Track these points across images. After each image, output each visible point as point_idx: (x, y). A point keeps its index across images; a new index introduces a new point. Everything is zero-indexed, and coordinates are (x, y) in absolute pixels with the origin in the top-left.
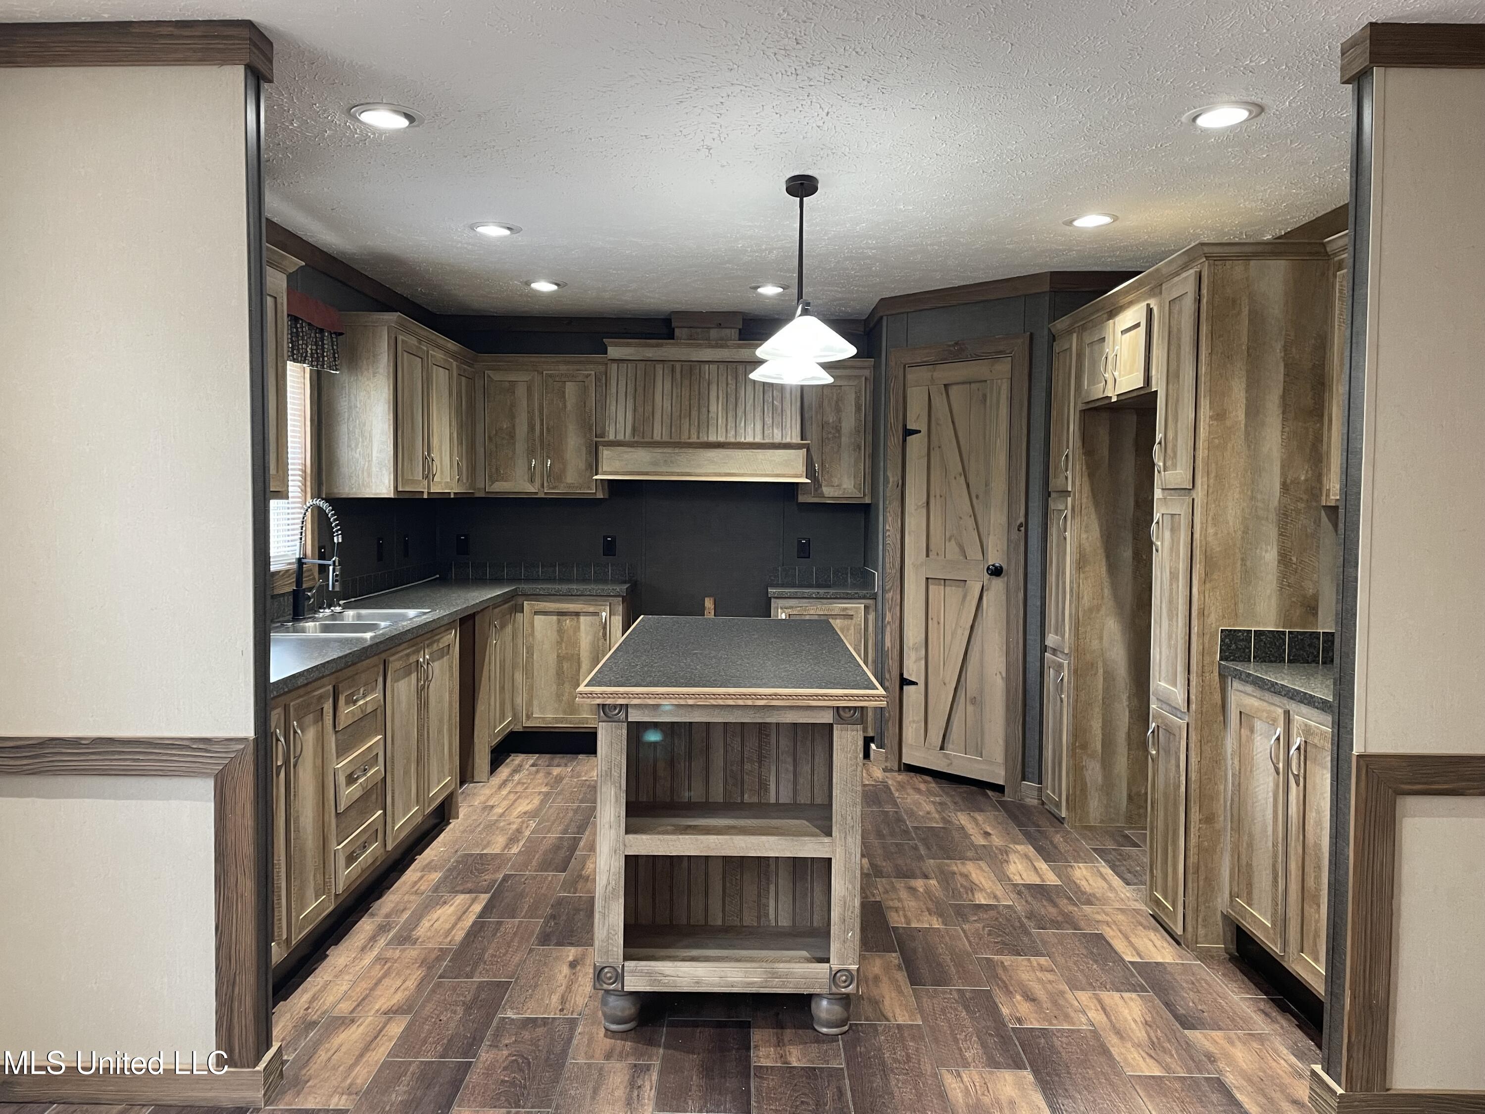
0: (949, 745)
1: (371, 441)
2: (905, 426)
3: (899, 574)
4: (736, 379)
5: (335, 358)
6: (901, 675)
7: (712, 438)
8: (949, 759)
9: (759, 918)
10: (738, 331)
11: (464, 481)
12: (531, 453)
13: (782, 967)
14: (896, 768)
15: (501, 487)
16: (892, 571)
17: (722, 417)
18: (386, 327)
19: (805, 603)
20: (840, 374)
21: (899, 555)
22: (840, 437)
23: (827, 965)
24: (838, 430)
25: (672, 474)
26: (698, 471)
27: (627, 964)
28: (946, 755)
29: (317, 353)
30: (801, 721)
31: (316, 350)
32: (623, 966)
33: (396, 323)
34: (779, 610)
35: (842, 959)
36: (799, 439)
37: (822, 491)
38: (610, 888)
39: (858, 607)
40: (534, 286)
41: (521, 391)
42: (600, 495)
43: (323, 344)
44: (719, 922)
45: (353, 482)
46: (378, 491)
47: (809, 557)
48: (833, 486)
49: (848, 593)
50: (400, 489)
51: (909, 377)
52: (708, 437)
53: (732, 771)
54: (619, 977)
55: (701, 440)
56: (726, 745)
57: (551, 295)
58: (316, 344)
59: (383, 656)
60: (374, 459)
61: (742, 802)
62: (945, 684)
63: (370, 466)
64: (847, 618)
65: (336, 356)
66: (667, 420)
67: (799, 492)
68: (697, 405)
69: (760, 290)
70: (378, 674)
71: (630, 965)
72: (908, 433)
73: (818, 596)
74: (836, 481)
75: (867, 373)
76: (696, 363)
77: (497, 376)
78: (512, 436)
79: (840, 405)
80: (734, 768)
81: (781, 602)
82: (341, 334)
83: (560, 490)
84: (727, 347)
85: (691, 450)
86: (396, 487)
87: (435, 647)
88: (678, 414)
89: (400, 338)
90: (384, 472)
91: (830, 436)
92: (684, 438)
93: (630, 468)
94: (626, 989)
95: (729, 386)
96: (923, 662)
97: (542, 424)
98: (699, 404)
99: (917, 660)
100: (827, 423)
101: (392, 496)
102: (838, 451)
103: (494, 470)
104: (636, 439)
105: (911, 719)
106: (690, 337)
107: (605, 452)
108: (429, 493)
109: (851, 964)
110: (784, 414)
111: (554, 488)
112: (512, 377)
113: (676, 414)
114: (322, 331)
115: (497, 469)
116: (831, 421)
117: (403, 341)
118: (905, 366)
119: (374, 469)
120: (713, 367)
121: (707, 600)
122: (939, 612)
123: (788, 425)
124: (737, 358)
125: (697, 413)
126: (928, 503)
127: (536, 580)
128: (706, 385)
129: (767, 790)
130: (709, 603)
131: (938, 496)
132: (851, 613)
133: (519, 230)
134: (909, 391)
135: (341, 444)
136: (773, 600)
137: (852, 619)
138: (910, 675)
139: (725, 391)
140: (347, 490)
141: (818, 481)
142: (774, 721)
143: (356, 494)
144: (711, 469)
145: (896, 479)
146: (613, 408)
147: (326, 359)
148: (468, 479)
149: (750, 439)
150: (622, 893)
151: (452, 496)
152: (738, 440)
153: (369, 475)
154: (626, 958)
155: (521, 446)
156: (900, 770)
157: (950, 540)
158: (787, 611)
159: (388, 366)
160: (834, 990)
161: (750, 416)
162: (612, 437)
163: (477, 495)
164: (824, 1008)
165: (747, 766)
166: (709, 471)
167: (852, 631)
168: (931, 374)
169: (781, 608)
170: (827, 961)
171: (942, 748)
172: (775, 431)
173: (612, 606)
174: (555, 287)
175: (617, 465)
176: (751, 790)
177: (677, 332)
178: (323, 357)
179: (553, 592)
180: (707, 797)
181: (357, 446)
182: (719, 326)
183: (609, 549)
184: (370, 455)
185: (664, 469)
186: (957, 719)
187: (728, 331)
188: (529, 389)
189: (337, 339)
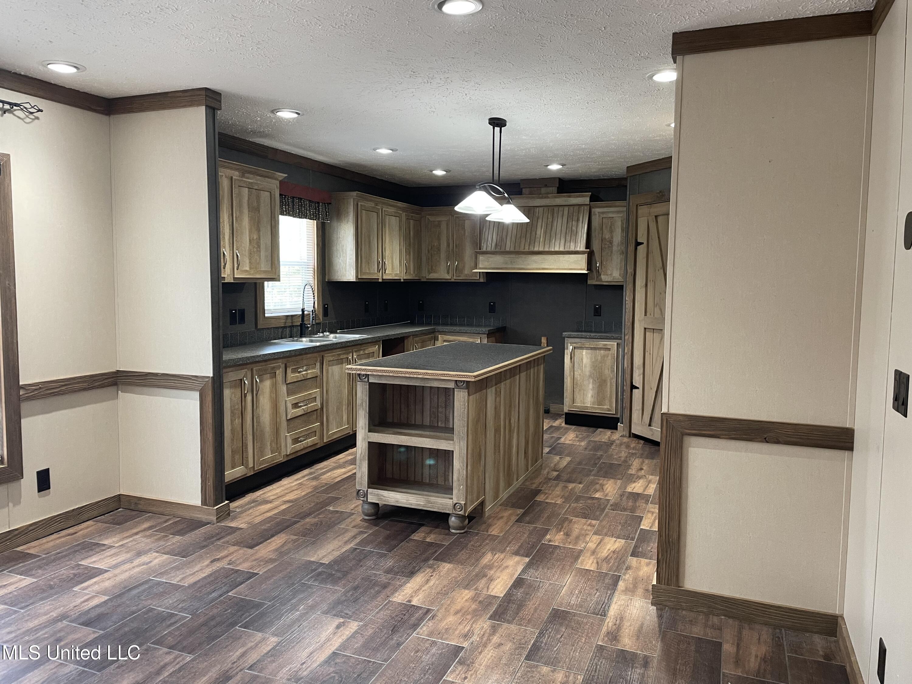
0: (653, 424)
1: (346, 254)
2: (636, 240)
3: (631, 326)
4: (553, 215)
5: (326, 215)
6: (632, 383)
7: (536, 249)
8: (652, 431)
9: (445, 481)
10: (556, 188)
11: (412, 273)
12: (448, 258)
13: (433, 499)
14: (628, 435)
15: (434, 276)
16: (629, 324)
17: (543, 237)
18: (352, 199)
19: (584, 341)
20: (614, 210)
21: (631, 315)
22: (612, 247)
23: (451, 500)
24: (611, 243)
25: (514, 269)
26: (529, 267)
27: (369, 490)
28: (651, 430)
29: (316, 213)
30: (440, 386)
31: (315, 212)
32: (367, 490)
33: (356, 196)
34: (569, 344)
35: (458, 498)
36: (584, 248)
37: (601, 278)
38: (362, 455)
39: (613, 344)
40: (434, 172)
41: (444, 226)
42: (482, 280)
43: (319, 209)
44: (428, 481)
45: (339, 274)
46: (349, 278)
47: (600, 316)
48: (607, 275)
49: (608, 336)
50: (359, 277)
51: (640, 212)
52: (534, 248)
53: (433, 411)
54: (366, 495)
55: (531, 250)
56: (431, 398)
57: (443, 176)
58: (315, 209)
59: (322, 353)
60: (348, 262)
61: (438, 426)
62: (651, 389)
63: (346, 266)
64: (607, 350)
65: (328, 214)
66: (513, 239)
67: (588, 278)
68: (530, 231)
69: (549, 167)
70: (316, 361)
71: (370, 490)
72: (638, 244)
73: (590, 337)
74: (609, 272)
75: (625, 209)
76: (532, 207)
77: (432, 218)
78: (439, 250)
79: (613, 228)
80: (434, 410)
81: (571, 340)
82: (330, 204)
83: (462, 278)
84: (548, 197)
85: (524, 256)
86: (357, 277)
87: (362, 352)
88: (520, 236)
89: (359, 204)
90: (352, 269)
91: (607, 246)
92: (522, 249)
93: (493, 266)
94: (369, 500)
95: (549, 219)
96: (642, 376)
97: (453, 243)
98: (531, 230)
99: (639, 375)
100: (605, 239)
101: (355, 280)
102: (611, 255)
103: (430, 267)
104: (497, 250)
105: (636, 409)
106: (531, 193)
107: (481, 258)
108: (383, 279)
109: (462, 501)
110: (577, 234)
111: (458, 277)
112: (439, 219)
113: (519, 236)
114: (318, 203)
115: (432, 267)
116: (607, 237)
117: (361, 205)
118: (637, 206)
119: (348, 268)
120: (541, 209)
121: (543, 338)
122: (650, 347)
123: (579, 241)
124: (554, 204)
125: (529, 235)
126: (646, 285)
127: (456, 325)
128: (536, 219)
129: (448, 421)
130: (544, 340)
131: (651, 281)
132: (609, 347)
133: (396, 150)
134: (639, 220)
135: (334, 256)
136: (566, 339)
137: (610, 350)
138: (636, 383)
139: (546, 223)
140: (336, 278)
141: (599, 272)
142: (429, 385)
143: (340, 279)
144: (535, 266)
145: (631, 270)
146: (487, 233)
147: (321, 216)
148: (414, 272)
149: (557, 249)
150: (367, 458)
151: (402, 281)
152: (550, 250)
153: (346, 271)
154: (369, 487)
155: (443, 255)
156: (630, 436)
157: (656, 307)
158: (573, 345)
159: (353, 217)
160: (454, 512)
161: (558, 236)
162: (484, 249)
163: (422, 280)
164: (453, 520)
165: (440, 409)
166: (533, 267)
167: (610, 358)
168: (649, 209)
169: (570, 343)
170: (452, 499)
171: (650, 425)
172: (572, 244)
173: (482, 339)
174: (445, 173)
175: (486, 264)
176: (441, 421)
177: (524, 190)
178: (319, 215)
179: (452, 331)
180: (423, 423)
181: (340, 257)
182: (546, 186)
183: (492, 309)
184: (346, 261)
185: (510, 266)
186: (657, 407)
187: (551, 188)
188: (447, 225)
189: (328, 206)
